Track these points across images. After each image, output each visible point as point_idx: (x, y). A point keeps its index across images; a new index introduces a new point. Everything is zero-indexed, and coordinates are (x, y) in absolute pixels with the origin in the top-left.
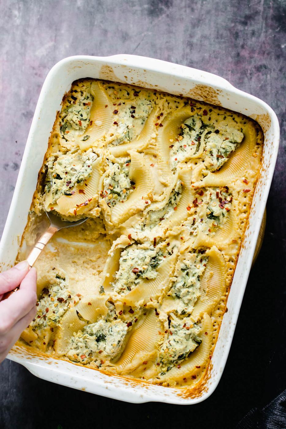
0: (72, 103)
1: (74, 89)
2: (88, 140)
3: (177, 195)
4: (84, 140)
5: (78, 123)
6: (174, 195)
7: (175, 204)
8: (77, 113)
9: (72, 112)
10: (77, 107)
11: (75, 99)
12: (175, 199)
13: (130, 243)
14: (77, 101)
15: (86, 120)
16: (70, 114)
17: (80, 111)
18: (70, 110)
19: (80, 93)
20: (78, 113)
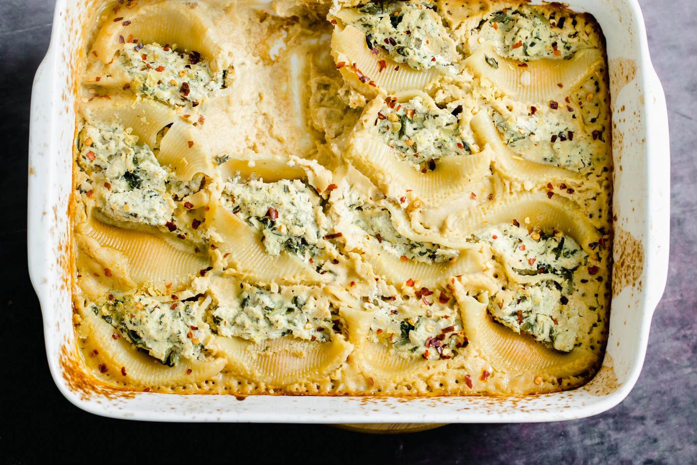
0: (552, 21)
1: (577, 19)
2: (490, 67)
3: (430, 256)
4: (487, 59)
5: (517, 41)
6: (429, 250)
7: (413, 255)
8: (534, 35)
9: (534, 25)
10: (545, 32)
11: (560, 25)
12: (421, 254)
13: (320, 191)
14: (557, 30)
15: (526, 54)
16: (531, 22)
17: (540, 40)
18: (538, 21)
19: (572, 31)
20: (535, 38)
